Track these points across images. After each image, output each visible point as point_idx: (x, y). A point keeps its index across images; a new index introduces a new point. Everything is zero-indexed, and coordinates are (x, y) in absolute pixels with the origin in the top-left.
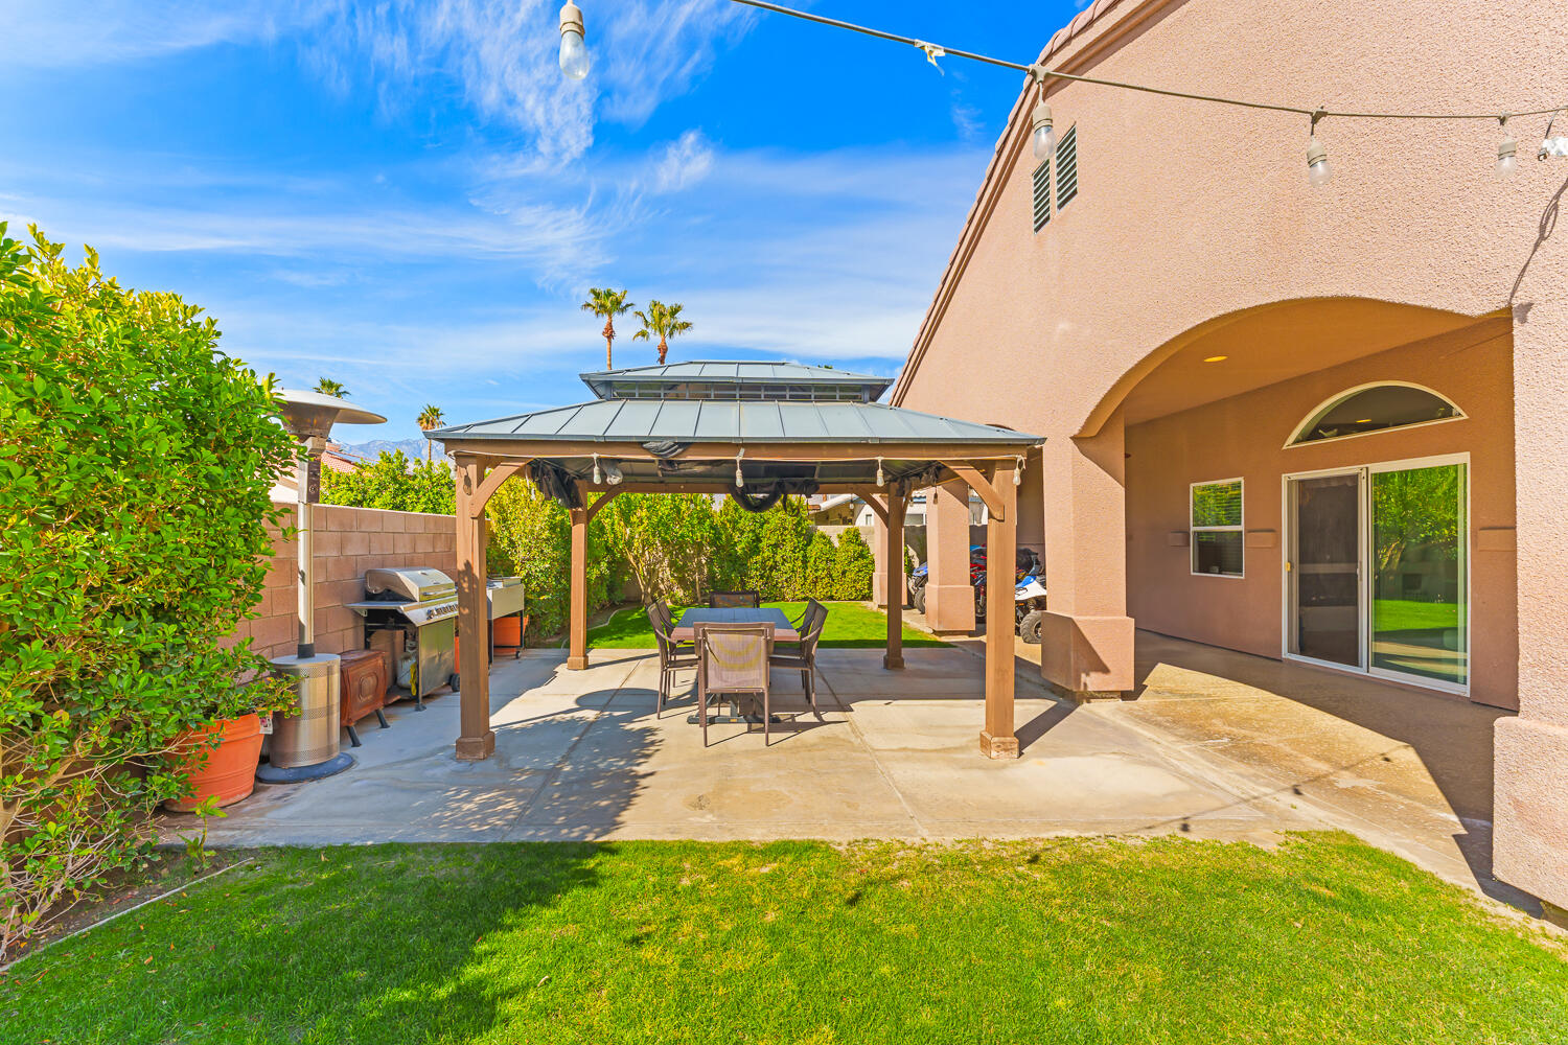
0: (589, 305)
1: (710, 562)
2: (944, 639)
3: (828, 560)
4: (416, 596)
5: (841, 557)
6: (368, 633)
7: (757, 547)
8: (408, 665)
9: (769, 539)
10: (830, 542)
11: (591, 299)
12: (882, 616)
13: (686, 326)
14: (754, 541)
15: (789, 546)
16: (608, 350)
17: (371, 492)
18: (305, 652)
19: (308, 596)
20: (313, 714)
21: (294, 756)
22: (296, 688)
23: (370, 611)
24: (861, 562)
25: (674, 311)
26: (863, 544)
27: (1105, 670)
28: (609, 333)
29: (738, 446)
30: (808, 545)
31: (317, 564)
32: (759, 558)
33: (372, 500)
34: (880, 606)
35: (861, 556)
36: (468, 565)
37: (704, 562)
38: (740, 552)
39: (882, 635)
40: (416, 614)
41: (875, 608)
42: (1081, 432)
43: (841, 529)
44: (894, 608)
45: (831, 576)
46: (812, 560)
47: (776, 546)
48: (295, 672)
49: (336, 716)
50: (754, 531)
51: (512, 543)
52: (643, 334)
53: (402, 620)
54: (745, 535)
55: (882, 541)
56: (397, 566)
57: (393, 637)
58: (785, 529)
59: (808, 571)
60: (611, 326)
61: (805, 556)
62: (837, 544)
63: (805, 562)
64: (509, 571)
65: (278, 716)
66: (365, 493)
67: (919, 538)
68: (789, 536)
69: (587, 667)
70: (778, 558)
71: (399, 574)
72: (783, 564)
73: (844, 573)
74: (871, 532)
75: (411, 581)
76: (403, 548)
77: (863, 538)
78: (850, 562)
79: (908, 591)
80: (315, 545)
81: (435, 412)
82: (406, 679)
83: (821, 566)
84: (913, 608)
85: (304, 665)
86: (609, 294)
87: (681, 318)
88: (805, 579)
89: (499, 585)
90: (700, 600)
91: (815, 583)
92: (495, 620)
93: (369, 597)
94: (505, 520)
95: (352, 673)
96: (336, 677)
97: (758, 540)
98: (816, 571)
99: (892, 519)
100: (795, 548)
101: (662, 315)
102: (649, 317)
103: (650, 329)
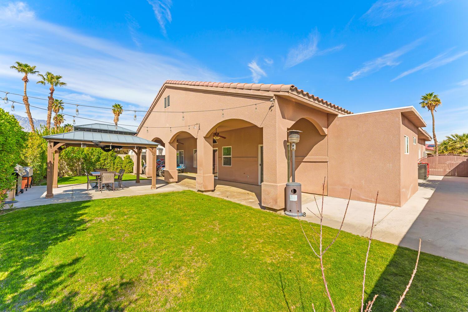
1: (82, 163)
2: (149, 178)
3: (121, 163)
5: (125, 162)
7: (99, 160)
9: (103, 157)
10: (121, 159)
12: (135, 176)
13: (63, 84)
14: (98, 158)
15: (109, 160)
16: (25, 86)
24: (130, 164)
25: (58, 78)
26: (131, 159)
27: (173, 178)
28: (26, 80)
29: (111, 143)
30: (115, 159)
32: (100, 163)
34: (135, 174)
35: (130, 162)
37: (80, 164)
38: (93, 161)
39: (136, 178)
41: (134, 174)
42: (170, 141)
43: (125, 155)
44: (138, 174)
45: (122, 167)
46: (116, 163)
47: (105, 159)
50: (98, 156)
54: (95, 156)
55: (136, 158)
58: (108, 155)
59: (115, 166)
60: (27, 78)
61: (114, 162)
62: (123, 159)
63: (114, 164)
67: (144, 158)
68: (109, 157)
69: (58, 188)
70: (106, 163)
72: (107, 164)
73: (125, 166)
74: (133, 156)
77: (131, 158)
78: (127, 164)
79: (142, 170)
83: (119, 165)
84: (144, 174)
88: (114, 168)
90: (78, 175)
91: (117, 169)
92: (29, 177)
97: (99, 158)
98: (117, 166)
99: (138, 154)
100: (111, 160)
101: (52, 78)
102: (46, 77)
103: (46, 82)
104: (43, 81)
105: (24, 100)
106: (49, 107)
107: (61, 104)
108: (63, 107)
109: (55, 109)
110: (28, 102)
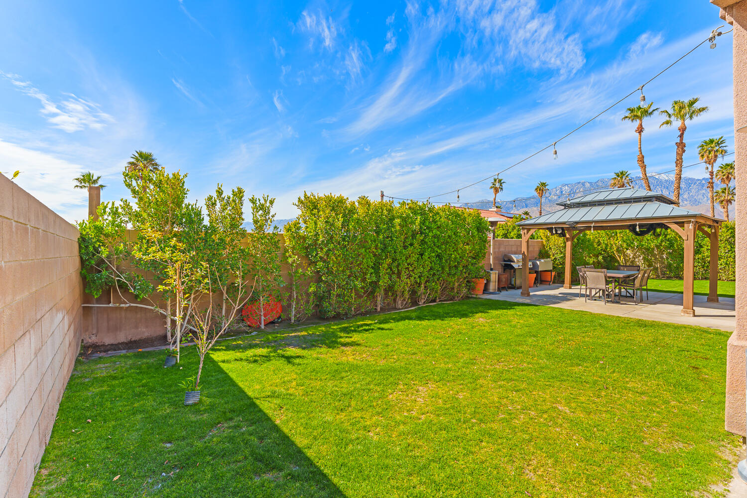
0: (626, 117)
4: (516, 261)
6: (504, 270)
8: (514, 279)
11: (628, 114)
13: (702, 110)
16: (639, 139)
17: (510, 230)
18: (492, 269)
19: (492, 258)
20: (493, 282)
21: (489, 290)
22: (490, 276)
23: (505, 264)
25: (692, 104)
28: (640, 130)
31: (494, 252)
33: (510, 233)
36: (524, 252)
40: (515, 265)
48: (490, 273)
49: (497, 283)
51: (550, 248)
52: (667, 123)
53: (512, 267)
56: (512, 254)
57: (511, 272)
60: (642, 126)
64: (548, 256)
65: (487, 280)
66: (508, 230)
69: (571, 288)
71: (512, 256)
75: (514, 257)
76: (514, 249)
80: (494, 248)
81: (544, 184)
82: (513, 283)
85: (491, 272)
86: (639, 108)
87: (697, 106)
89: (542, 261)
92: (540, 271)
93: (505, 261)
94: (548, 240)
95: (500, 276)
96: (497, 275)
101: (681, 108)
102: (671, 112)
103: (673, 118)
104: (668, 119)
105: (638, 161)
106: (677, 160)
107: (721, 146)
108: (725, 148)
109: (708, 157)
110: (644, 162)
